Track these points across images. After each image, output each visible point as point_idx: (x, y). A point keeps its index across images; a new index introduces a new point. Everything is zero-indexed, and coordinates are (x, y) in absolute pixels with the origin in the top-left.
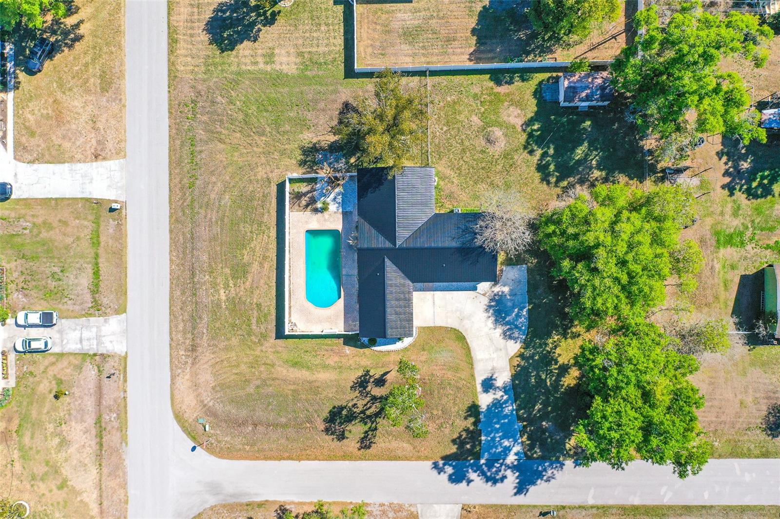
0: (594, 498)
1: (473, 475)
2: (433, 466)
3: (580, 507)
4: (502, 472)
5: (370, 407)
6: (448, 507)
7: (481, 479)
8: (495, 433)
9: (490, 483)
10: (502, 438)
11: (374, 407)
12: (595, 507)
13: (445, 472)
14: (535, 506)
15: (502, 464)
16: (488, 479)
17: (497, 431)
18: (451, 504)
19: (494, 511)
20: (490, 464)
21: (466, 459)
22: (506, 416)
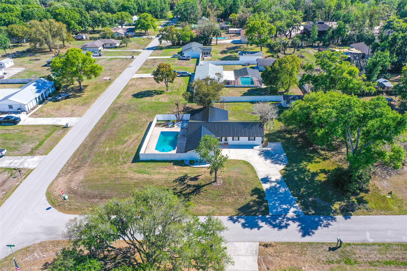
0: (371, 237)
1: (261, 224)
2: (229, 219)
3: (363, 244)
4: (285, 222)
5: (186, 190)
6: (247, 244)
7: (269, 226)
8: (275, 202)
9: (276, 229)
10: (280, 204)
11: (188, 189)
12: (376, 244)
13: (239, 222)
14: (323, 243)
15: (284, 218)
16: (274, 226)
17: (276, 200)
18: (249, 242)
19: (288, 247)
20: (274, 217)
21: (255, 215)
22: (281, 194)
